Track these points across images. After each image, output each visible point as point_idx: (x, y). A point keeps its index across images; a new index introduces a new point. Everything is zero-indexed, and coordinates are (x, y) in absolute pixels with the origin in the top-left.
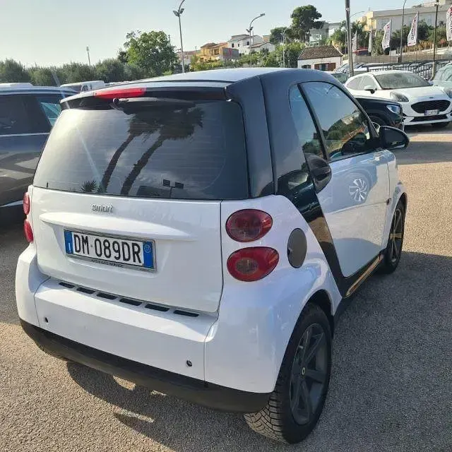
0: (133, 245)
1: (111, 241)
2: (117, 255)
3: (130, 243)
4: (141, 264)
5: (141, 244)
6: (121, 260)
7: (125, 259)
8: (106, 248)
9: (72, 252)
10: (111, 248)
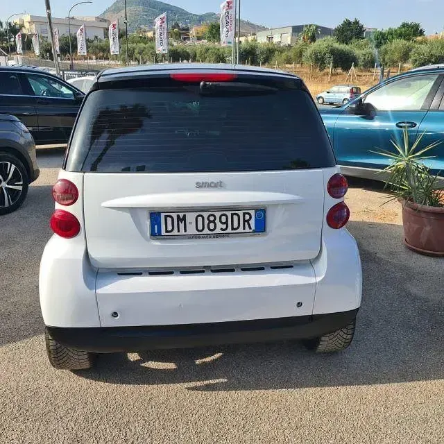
0: (244, 214)
1: (218, 214)
2: (224, 226)
3: (241, 213)
4: (251, 231)
5: (252, 213)
6: (229, 230)
7: (233, 229)
8: (210, 222)
9: (160, 234)
10: (217, 221)
